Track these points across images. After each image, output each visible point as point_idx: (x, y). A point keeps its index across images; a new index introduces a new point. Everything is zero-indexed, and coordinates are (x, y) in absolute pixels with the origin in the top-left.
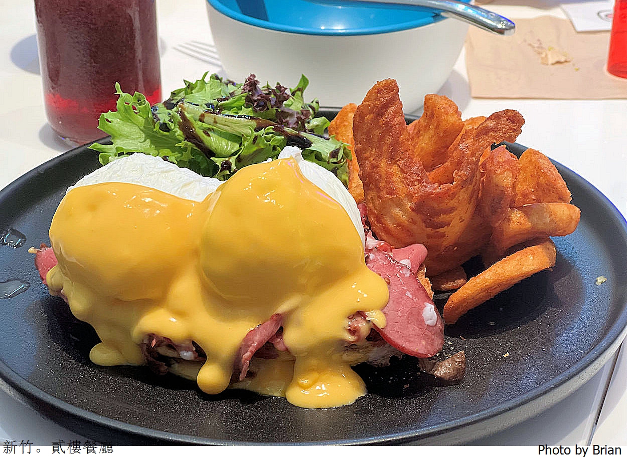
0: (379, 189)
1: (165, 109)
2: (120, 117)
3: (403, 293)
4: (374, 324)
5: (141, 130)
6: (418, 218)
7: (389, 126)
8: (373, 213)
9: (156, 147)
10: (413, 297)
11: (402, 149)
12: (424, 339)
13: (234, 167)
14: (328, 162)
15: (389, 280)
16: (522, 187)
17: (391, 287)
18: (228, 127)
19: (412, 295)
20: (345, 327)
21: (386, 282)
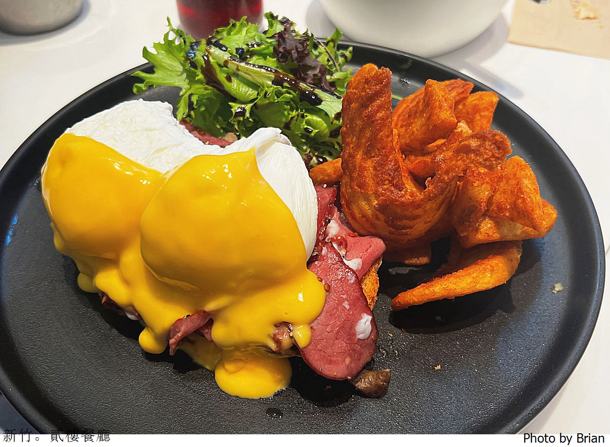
2: (165, 49)
4: (296, 341)
5: (180, 63)
6: (381, 216)
10: (350, 308)
11: (379, 146)
12: (350, 356)
13: (247, 115)
14: (332, 123)
15: (329, 287)
16: (500, 197)
17: (330, 294)
18: (249, 77)
19: (349, 305)
20: (269, 335)
21: (325, 291)
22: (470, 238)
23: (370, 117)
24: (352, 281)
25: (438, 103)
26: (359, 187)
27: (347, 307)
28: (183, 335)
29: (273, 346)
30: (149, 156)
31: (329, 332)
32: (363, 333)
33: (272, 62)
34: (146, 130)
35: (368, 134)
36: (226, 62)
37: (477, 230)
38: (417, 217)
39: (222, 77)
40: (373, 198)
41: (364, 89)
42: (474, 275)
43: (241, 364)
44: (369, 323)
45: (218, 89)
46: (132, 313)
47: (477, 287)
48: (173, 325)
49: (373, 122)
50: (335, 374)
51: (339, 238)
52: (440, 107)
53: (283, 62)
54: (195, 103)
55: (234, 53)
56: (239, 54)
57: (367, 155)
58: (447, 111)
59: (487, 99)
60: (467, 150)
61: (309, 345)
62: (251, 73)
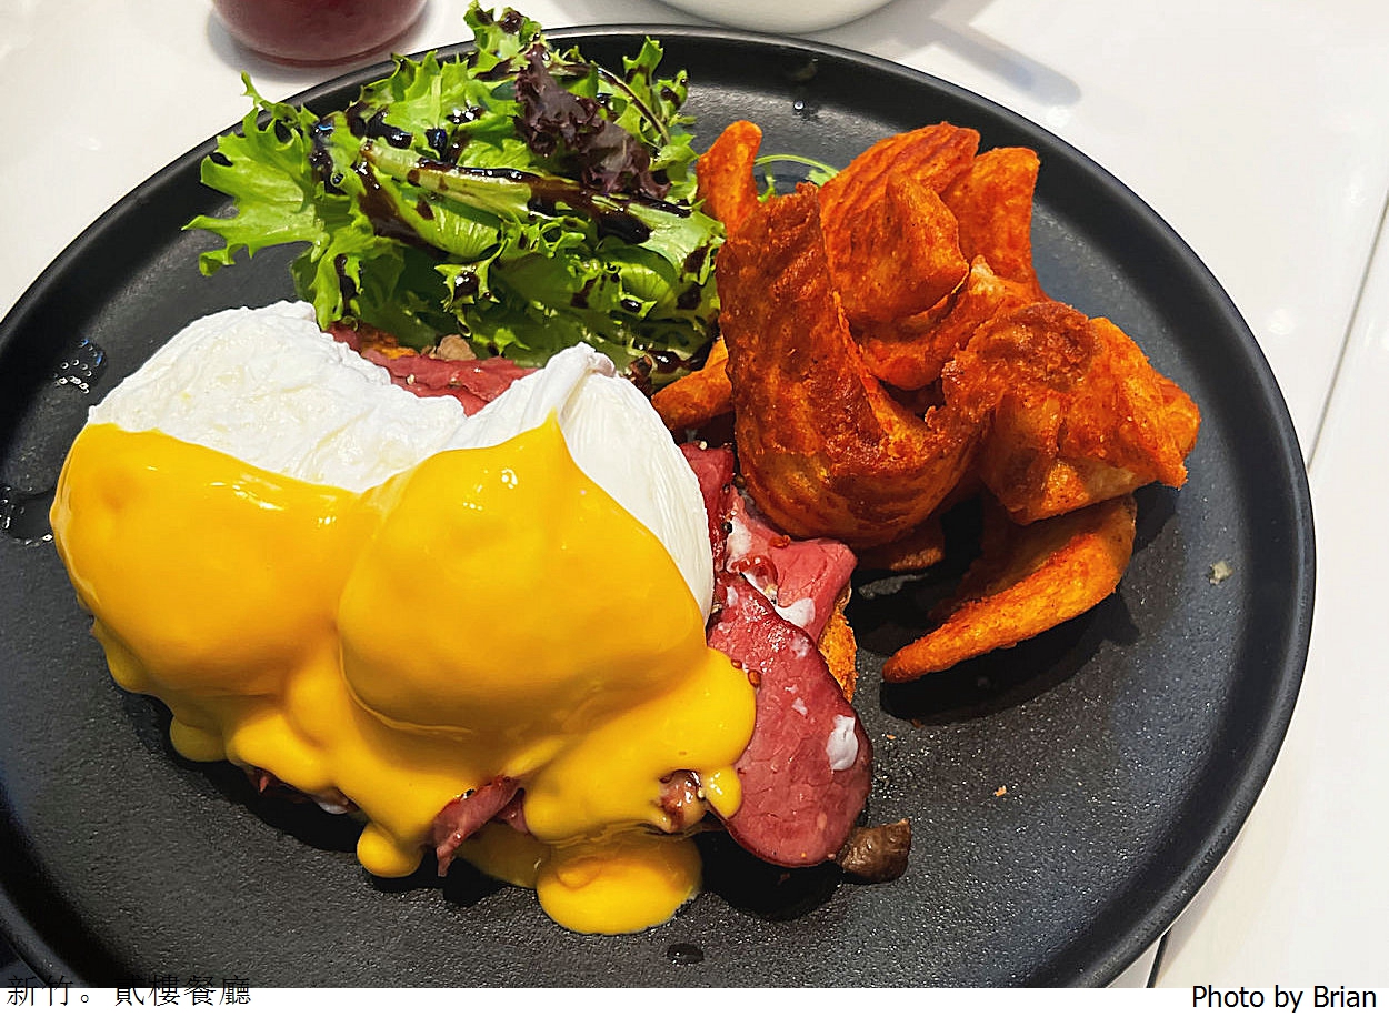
2: (252, 154)
4: (712, 806)
5: (296, 181)
7: (788, 302)
8: (750, 462)
9: (325, 224)
10: (809, 712)
11: (815, 354)
12: (826, 810)
13: (483, 288)
14: (681, 279)
15: (759, 675)
17: (764, 691)
18: (471, 198)
19: (805, 705)
20: (652, 802)
21: (751, 687)
22: (1030, 512)
23: (788, 296)
24: (804, 654)
25: (922, 231)
26: (783, 444)
27: (803, 710)
28: (466, 833)
29: (664, 822)
30: (311, 456)
31: (775, 773)
32: (843, 757)
33: (515, 154)
35: (787, 331)
36: (413, 174)
38: (916, 493)
39: (408, 208)
40: (816, 464)
41: (765, 236)
42: (1050, 591)
43: (595, 867)
44: (851, 734)
45: (404, 238)
46: (333, 802)
47: (1059, 613)
48: (438, 816)
49: (794, 306)
50: (803, 855)
51: (758, 561)
52: (930, 242)
53: (543, 151)
54: (357, 281)
55: (426, 147)
56: (436, 148)
57: (789, 373)
58: (946, 249)
59: (1015, 167)
61: (740, 810)
62: (473, 191)
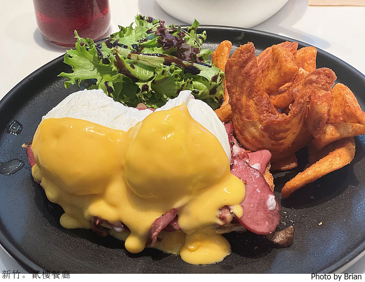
0: (241, 114)
1: (107, 47)
2: (78, 54)
3: (254, 190)
4: (235, 215)
5: (91, 62)
6: (266, 134)
7: (247, 75)
8: (237, 128)
9: (101, 74)
10: (261, 192)
11: (256, 90)
12: (268, 221)
13: (150, 89)
14: (211, 84)
15: (246, 181)
16: (334, 110)
17: (247, 186)
18: (146, 62)
19: (260, 190)
20: (217, 216)
21: (243, 184)
22: (322, 139)
23: (247, 73)
24: (258, 176)
25: (284, 58)
26: (248, 118)
27: (259, 192)
28: (162, 227)
29: (220, 223)
30: (112, 122)
31: (252, 208)
32: (272, 207)
33: (159, 50)
34: (102, 107)
35: (248, 84)
36: (130, 55)
37: (325, 133)
38: (287, 130)
39: (128, 66)
40: (258, 124)
41: (240, 57)
42: (330, 160)
44: (274, 199)
45: (127, 75)
47: (333, 167)
48: (153, 224)
49: (249, 76)
50: (262, 230)
51: (243, 153)
52: (286, 61)
53: (167, 49)
54: (113, 87)
55: (132, 49)
56: (135, 49)
57: (249, 97)
58: (291, 63)
60: (311, 82)
61: (243, 216)
62: (147, 60)
